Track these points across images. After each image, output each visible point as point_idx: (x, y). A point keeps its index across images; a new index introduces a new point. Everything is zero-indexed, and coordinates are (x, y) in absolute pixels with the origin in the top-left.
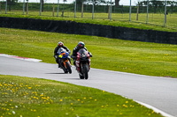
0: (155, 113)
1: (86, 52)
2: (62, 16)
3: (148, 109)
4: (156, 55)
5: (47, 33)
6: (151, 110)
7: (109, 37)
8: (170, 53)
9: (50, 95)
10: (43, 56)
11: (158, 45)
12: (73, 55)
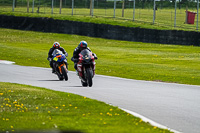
0: (143, 122)
1: (90, 53)
2: (38, 12)
3: (135, 118)
4: (144, 56)
5: (20, 32)
6: (139, 119)
7: (91, 36)
8: (160, 54)
9: (25, 102)
10: (16, 57)
11: (146, 45)
12: (74, 57)
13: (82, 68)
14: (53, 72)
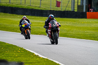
0: (35, 55)
1: (56, 23)
11: (37, 17)
13: (51, 32)
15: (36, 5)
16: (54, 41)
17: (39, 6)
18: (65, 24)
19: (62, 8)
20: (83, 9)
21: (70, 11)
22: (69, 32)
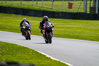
1: (50, 24)
12: (41, 26)
13: (45, 32)
14: (23, 35)
15: (48, 7)
16: (48, 41)
17: (51, 7)
18: (78, 26)
19: (74, 10)
20: (95, 10)
21: (82, 13)
22: (81, 34)
